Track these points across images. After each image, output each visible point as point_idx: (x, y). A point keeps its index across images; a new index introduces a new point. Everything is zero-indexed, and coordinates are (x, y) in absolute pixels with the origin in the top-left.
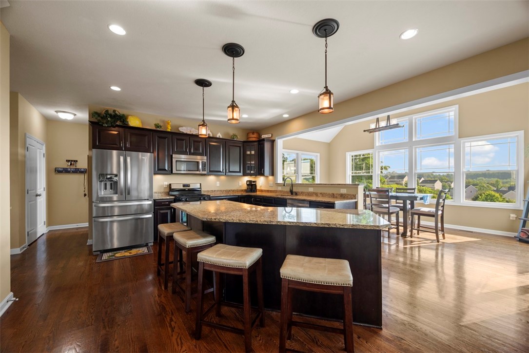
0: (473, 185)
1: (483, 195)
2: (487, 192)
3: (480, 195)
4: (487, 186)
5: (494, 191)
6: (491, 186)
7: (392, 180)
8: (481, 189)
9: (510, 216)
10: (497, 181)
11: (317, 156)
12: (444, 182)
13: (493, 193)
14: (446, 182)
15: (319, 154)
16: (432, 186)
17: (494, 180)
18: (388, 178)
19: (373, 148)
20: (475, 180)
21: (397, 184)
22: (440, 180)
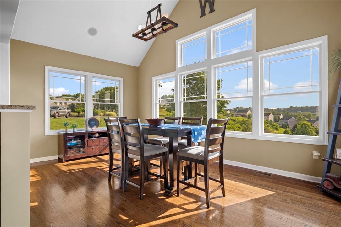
0: (295, 117)
1: (300, 123)
2: (302, 122)
3: (298, 124)
4: (303, 117)
5: (307, 121)
6: (305, 118)
7: (239, 113)
8: (299, 119)
9: (312, 154)
10: (309, 114)
11: (120, 81)
12: (275, 114)
13: (306, 122)
14: (276, 115)
15: (122, 79)
16: (267, 118)
17: (307, 113)
18: (236, 112)
19: (175, 71)
20: (295, 113)
21: (243, 116)
22: (272, 113)
